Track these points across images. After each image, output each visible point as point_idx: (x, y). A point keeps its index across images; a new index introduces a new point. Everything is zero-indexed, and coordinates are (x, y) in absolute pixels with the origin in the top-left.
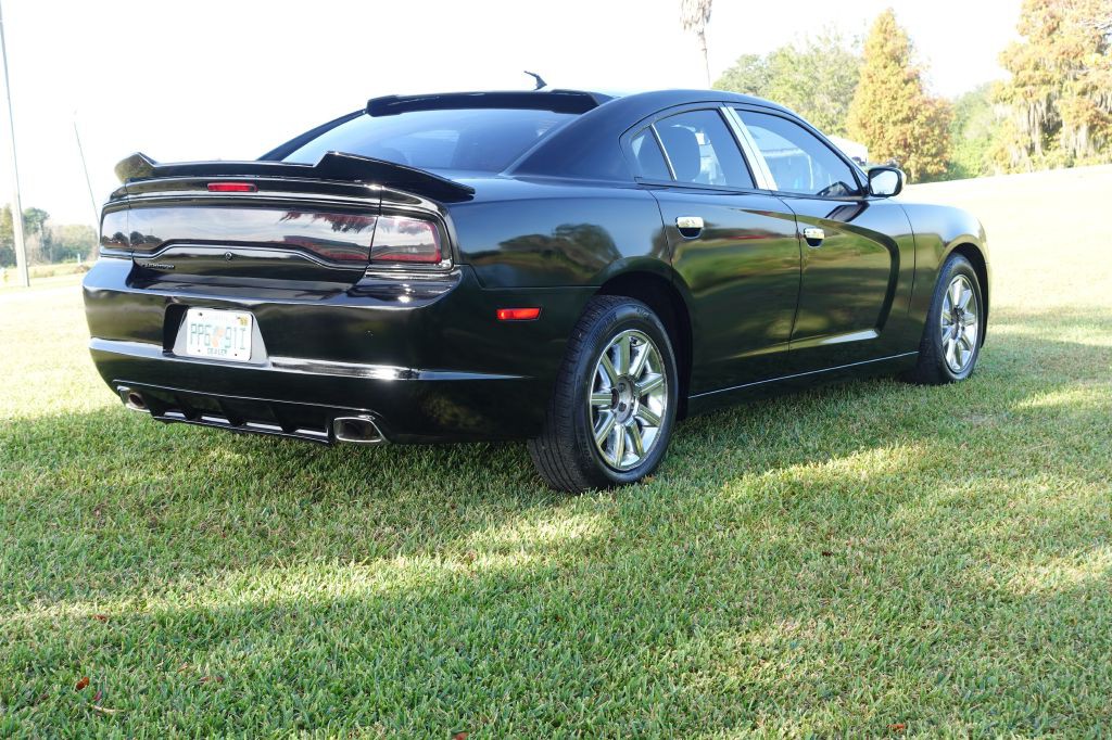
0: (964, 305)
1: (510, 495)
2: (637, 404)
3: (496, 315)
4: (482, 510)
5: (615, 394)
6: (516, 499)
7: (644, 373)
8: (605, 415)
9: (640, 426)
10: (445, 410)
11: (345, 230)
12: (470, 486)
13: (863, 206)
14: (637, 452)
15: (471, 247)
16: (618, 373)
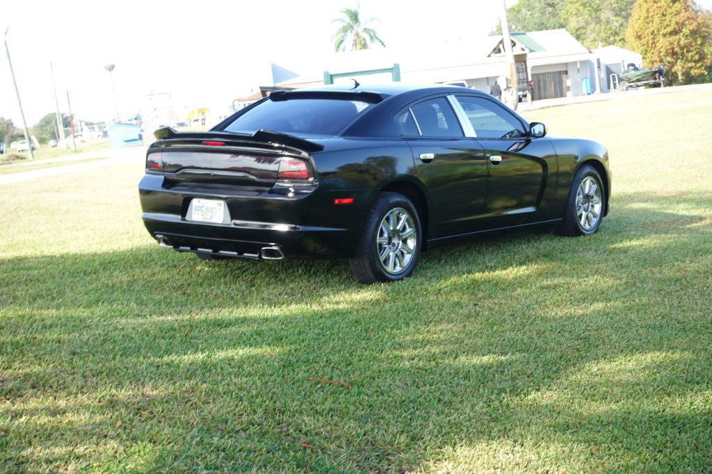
0: (592, 193)
1: (341, 284)
2: (401, 242)
3: (334, 202)
4: (327, 290)
5: (390, 239)
6: (343, 286)
7: (404, 229)
8: (385, 248)
9: (402, 253)
10: (311, 245)
11: (263, 163)
12: (322, 281)
13: (528, 142)
14: (400, 266)
15: (322, 170)
16: (391, 228)
